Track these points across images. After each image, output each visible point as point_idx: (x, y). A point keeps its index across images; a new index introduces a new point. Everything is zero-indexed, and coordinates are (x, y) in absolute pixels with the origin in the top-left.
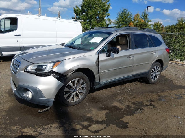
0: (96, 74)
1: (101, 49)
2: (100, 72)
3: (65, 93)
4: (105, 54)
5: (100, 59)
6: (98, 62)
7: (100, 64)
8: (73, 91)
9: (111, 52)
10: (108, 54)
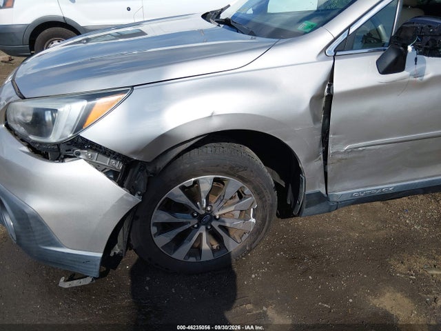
0: (309, 160)
1: (352, 30)
2: (331, 150)
3: (154, 230)
4: (375, 57)
5: (338, 87)
6: (325, 99)
7: (337, 111)
8: (196, 221)
9: (410, 48)
10: (392, 57)
